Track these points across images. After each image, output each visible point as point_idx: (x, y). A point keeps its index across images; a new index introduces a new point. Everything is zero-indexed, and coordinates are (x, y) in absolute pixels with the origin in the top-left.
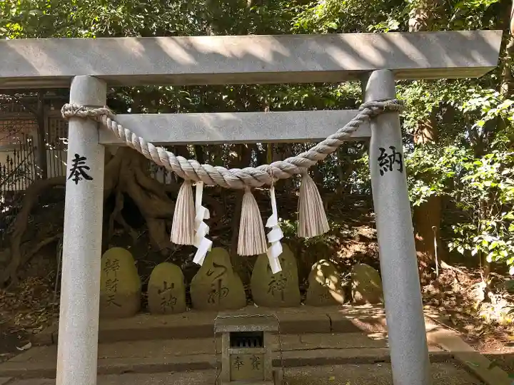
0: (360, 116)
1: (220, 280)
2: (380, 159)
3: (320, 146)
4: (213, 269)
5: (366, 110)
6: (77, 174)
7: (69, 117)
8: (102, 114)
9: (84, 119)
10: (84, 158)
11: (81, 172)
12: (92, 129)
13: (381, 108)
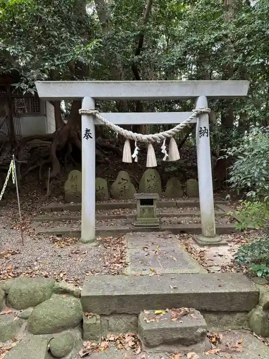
0: (193, 115)
1: (125, 186)
2: (200, 131)
3: (178, 126)
4: (121, 181)
5: (196, 113)
6: (87, 136)
7: (82, 114)
8: (96, 113)
9: (88, 115)
10: (89, 130)
11: (88, 135)
12: (91, 119)
13: (201, 112)
